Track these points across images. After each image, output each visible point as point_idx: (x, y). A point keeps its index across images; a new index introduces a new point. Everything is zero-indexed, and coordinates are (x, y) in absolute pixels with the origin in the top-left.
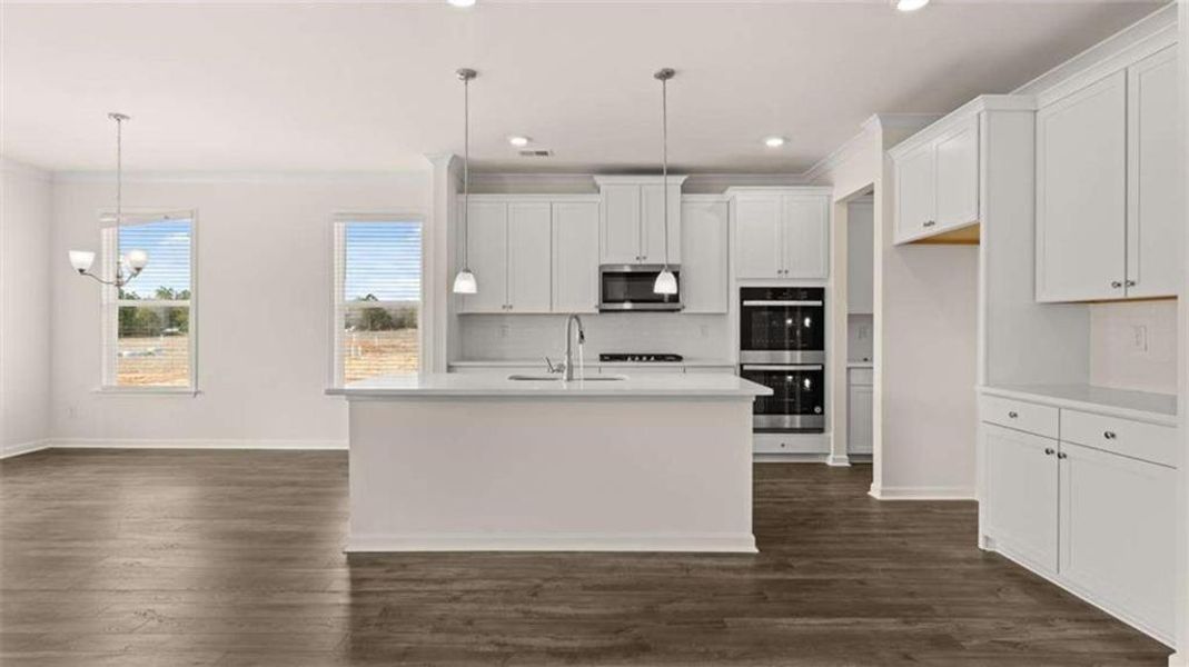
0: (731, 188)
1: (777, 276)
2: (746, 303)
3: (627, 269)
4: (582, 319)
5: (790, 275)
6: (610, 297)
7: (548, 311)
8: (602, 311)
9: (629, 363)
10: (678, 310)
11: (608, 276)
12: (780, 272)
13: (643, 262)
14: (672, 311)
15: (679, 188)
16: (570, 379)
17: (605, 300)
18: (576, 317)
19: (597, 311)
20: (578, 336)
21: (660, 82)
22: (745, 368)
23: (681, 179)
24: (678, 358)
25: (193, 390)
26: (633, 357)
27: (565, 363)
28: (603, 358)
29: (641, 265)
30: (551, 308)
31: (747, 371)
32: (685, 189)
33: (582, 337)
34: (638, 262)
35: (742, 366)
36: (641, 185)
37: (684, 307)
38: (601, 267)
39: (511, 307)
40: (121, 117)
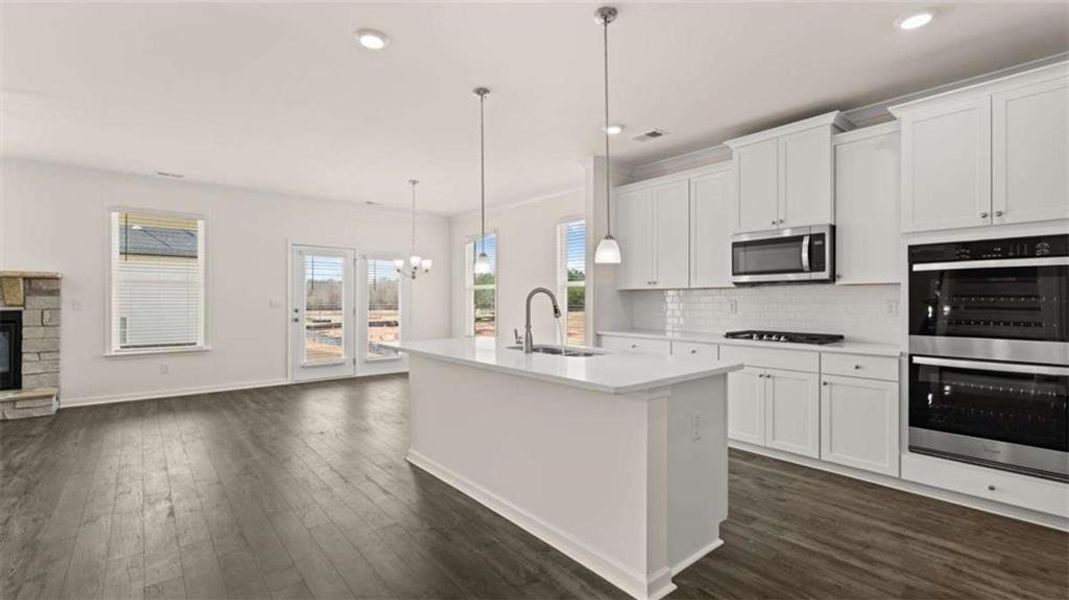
1: (981, 222)
2: (917, 268)
5: (1007, 219)
6: (739, 269)
7: (685, 286)
8: (736, 285)
11: (738, 247)
12: (985, 216)
13: (780, 227)
15: (831, 128)
17: (735, 272)
19: (731, 285)
22: (916, 360)
23: (831, 117)
28: (728, 335)
29: (777, 230)
30: (689, 285)
31: (917, 365)
32: (838, 128)
34: (775, 227)
35: (911, 357)
36: (779, 138)
37: (839, 277)
38: (732, 238)
39: (655, 283)
40: (414, 182)
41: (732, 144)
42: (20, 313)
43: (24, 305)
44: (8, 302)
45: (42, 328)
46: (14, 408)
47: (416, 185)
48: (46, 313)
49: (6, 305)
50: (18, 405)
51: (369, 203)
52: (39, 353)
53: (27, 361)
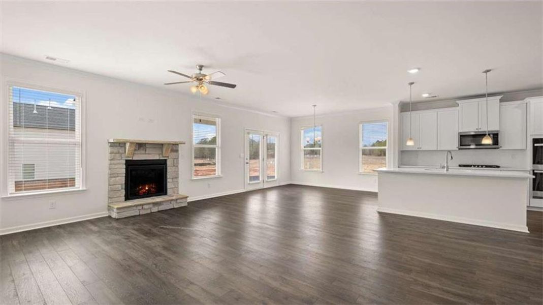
0: (527, 98)
2: (536, 145)
3: (472, 133)
4: (452, 152)
6: (463, 144)
7: (436, 149)
8: (459, 149)
9: (473, 168)
10: (498, 148)
11: (462, 137)
13: (480, 130)
14: (495, 148)
15: (499, 100)
16: (447, 170)
17: (461, 145)
18: (450, 151)
19: (458, 149)
20: (450, 158)
21: (485, 74)
22: (535, 171)
23: (499, 97)
24: (498, 167)
25: (321, 171)
26: (474, 166)
27: (446, 165)
28: (460, 166)
29: (479, 132)
31: (537, 173)
32: (501, 101)
33: (452, 158)
34: (477, 131)
35: (533, 171)
36: (478, 102)
37: (501, 147)
38: (459, 133)
39: (421, 148)
40: (315, 106)
41: (459, 102)
42: (166, 160)
43: (168, 157)
44: (164, 155)
45: (174, 167)
46: (177, 203)
47: (315, 107)
48: (175, 160)
49: (163, 157)
50: (178, 201)
51: (274, 112)
52: (173, 179)
53: (169, 182)
